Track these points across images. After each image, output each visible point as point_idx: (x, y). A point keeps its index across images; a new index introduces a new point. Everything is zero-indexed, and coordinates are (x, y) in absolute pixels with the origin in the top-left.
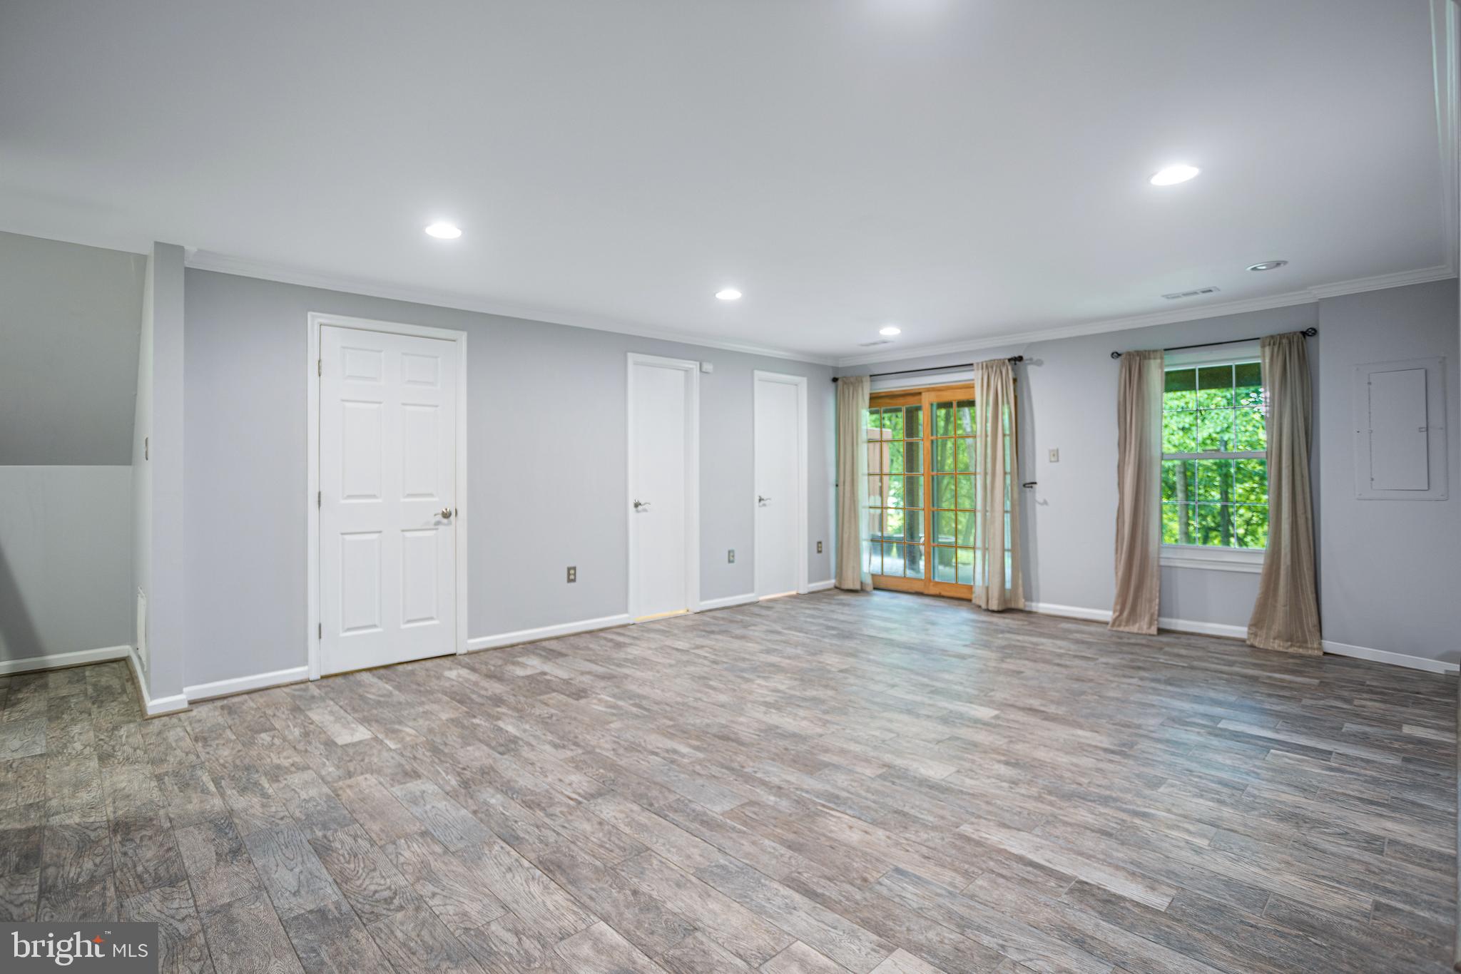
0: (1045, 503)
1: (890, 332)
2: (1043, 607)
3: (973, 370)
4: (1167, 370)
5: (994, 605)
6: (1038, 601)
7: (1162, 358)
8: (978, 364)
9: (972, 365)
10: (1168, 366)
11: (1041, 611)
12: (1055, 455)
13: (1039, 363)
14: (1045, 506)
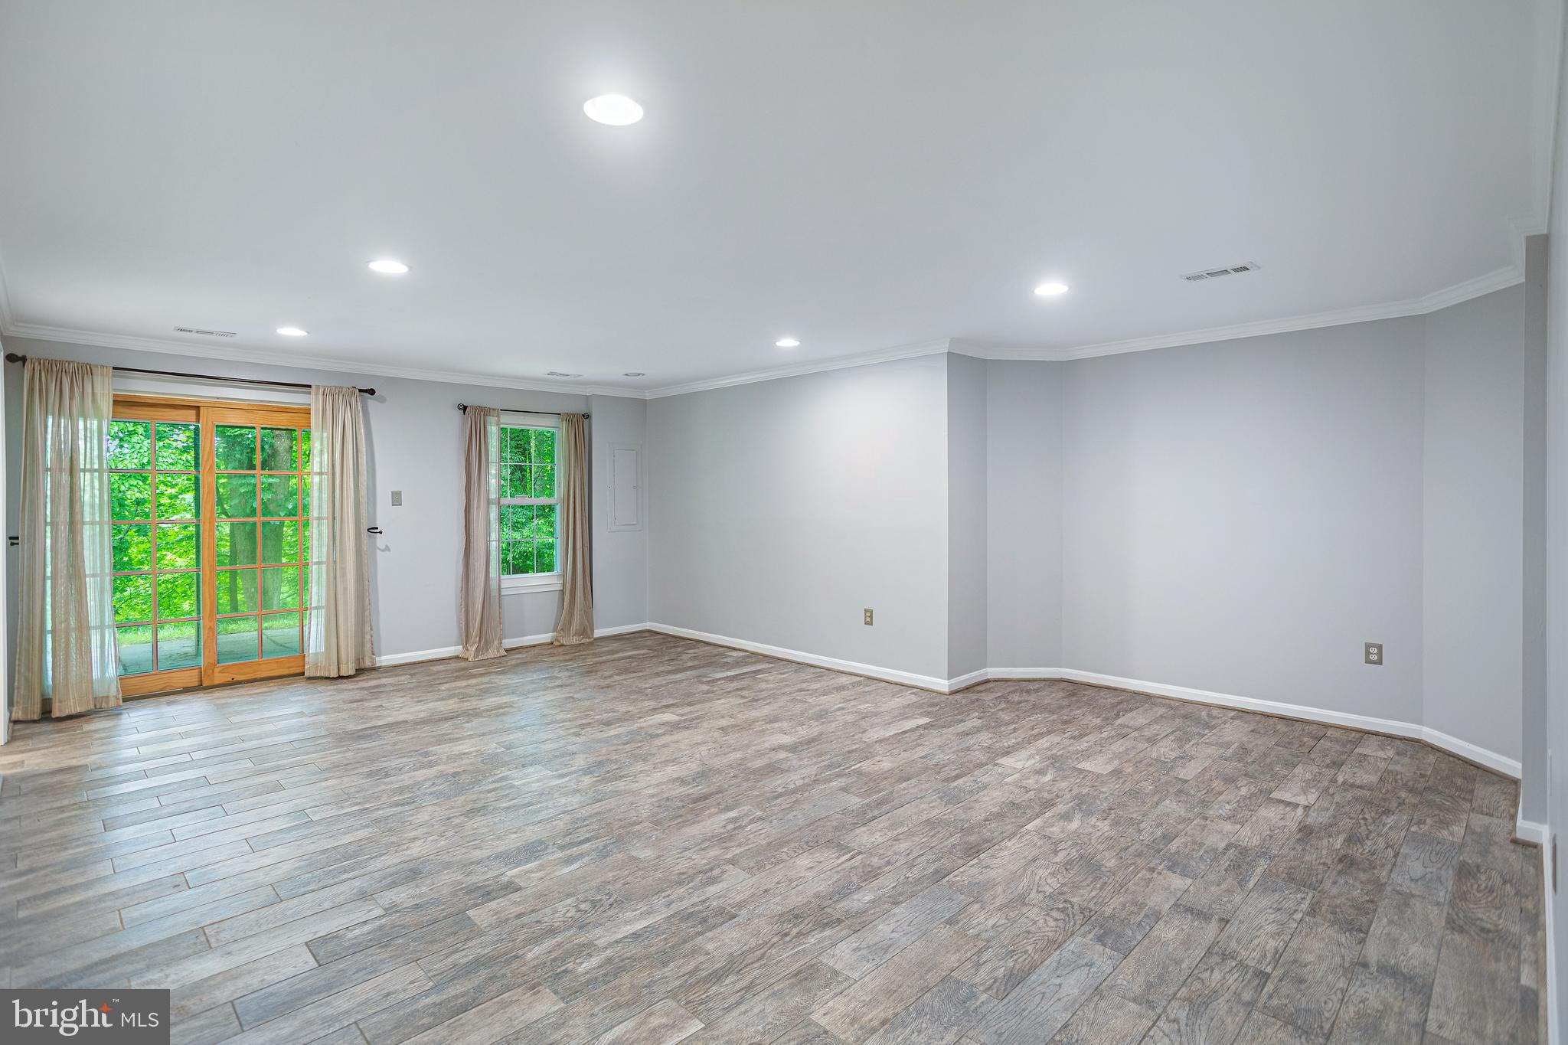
0: (387, 549)
1: (291, 332)
2: (385, 660)
3: (310, 393)
4: (502, 426)
5: (348, 669)
6: (380, 655)
7: (498, 417)
8: (318, 387)
9: (310, 386)
10: (503, 424)
11: (383, 664)
12: (397, 499)
13: (382, 400)
14: (387, 552)
